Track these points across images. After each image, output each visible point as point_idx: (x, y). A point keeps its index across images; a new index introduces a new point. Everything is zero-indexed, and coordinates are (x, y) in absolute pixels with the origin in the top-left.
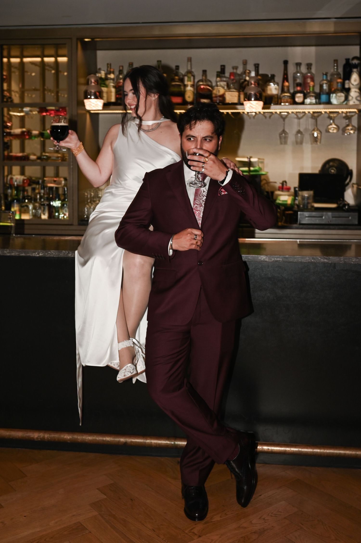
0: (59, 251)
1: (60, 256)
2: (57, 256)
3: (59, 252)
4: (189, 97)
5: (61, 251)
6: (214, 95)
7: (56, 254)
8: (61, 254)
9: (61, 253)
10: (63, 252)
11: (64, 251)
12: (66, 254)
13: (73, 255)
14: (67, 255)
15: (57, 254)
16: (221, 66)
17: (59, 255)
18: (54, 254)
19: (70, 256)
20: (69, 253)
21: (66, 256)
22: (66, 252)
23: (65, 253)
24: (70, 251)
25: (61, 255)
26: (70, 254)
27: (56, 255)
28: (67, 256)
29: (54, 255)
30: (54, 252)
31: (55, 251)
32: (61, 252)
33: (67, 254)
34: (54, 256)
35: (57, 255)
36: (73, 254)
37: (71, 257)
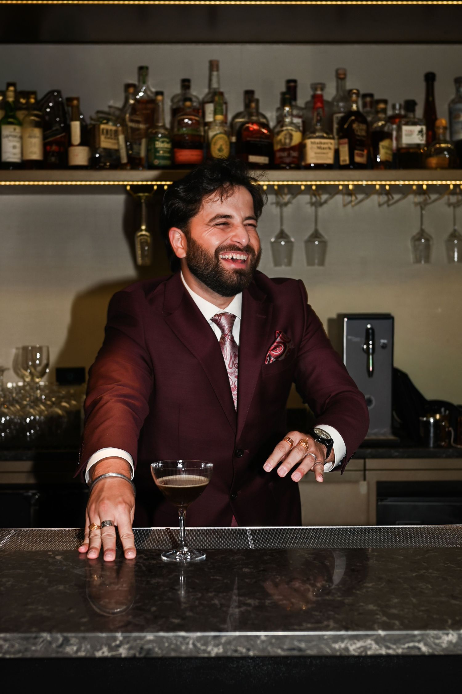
0: (28, 635)
1: (28, 655)
2: (19, 655)
3: (27, 639)
4: (220, 150)
5: (34, 635)
6: (277, 147)
7: (13, 646)
8: (33, 648)
9: (35, 644)
10: (41, 640)
11: (46, 636)
12: (54, 646)
13: (83, 649)
14: (60, 650)
15: (17, 645)
16: (289, 82)
17: (26, 650)
18: (6, 646)
19: (71, 652)
20: (66, 641)
21: (54, 655)
22: (57, 639)
23: (50, 643)
24: (73, 635)
25: (36, 651)
26: (71, 645)
27: (14, 653)
28: (60, 655)
29: (7, 652)
30: (5, 640)
31: (8, 635)
32: (36, 638)
33: (61, 646)
34: (8, 656)
35: (19, 652)
36: (83, 645)
37: (74, 656)
